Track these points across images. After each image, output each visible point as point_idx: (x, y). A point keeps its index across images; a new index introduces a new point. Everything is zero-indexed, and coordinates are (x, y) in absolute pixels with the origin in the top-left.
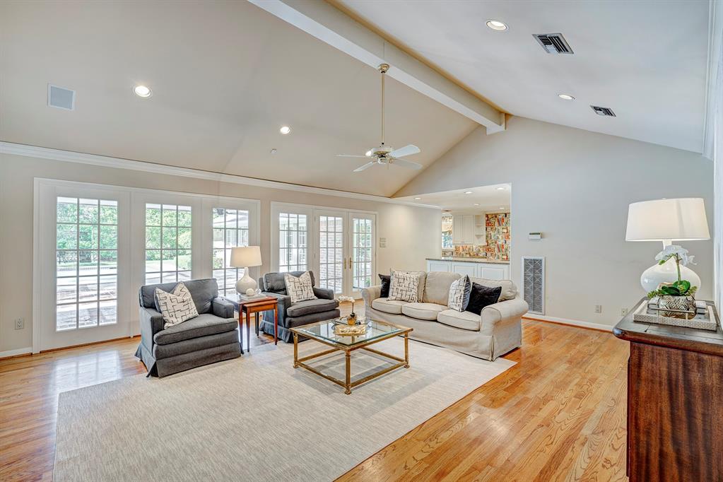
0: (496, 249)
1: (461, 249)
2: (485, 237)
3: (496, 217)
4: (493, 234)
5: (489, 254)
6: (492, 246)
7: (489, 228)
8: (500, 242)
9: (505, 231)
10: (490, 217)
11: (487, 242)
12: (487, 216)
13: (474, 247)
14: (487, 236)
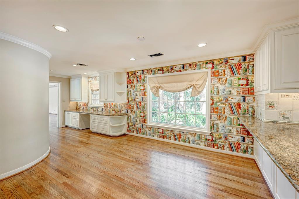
0: (135, 107)
1: (108, 106)
2: (125, 94)
3: (135, 74)
4: (132, 91)
5: (129, 111)
6: (132, 103)
7: (129, 86)
8: (139, 99)
9: (142, 88)
10: (130, 74)
11: (128, 99)
12: (128, 73)
13: (118, 104)
14: (128, 94)
